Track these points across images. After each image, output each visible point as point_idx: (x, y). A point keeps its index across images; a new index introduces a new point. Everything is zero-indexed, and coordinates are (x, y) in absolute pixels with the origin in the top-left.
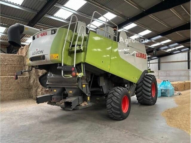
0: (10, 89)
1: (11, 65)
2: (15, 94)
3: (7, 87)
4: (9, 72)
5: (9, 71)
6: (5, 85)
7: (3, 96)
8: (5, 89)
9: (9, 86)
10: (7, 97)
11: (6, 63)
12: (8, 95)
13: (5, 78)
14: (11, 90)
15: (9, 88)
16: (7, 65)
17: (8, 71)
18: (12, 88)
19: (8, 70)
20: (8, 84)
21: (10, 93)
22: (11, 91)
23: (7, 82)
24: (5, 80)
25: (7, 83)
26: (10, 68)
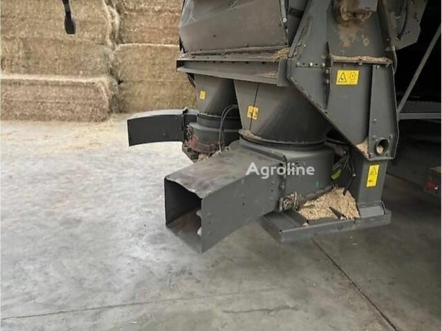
0: (162, 80)
1: (170, 11)
2: (174, 96)
3: (154, 73)
4: (168, 35)
5: (166, 31)
6: (150, 70)
7: (146, 98)
8: (149, 79)
9: (158, 72)
10: (156, 103)
11: (159, 7)
12: (158, 97)
13: (149, 49)
14: (163, 84)
15: (160, 77)
16: (160, 11)
17: (163, 32)
18: (167, 78)
19: (165, 28)
20: (156, 68)
21: (162, 91)
22: (164, 88)
23: (154, 59)
24: (149, 55)
25: (154, 64)
26: (168, 22)
